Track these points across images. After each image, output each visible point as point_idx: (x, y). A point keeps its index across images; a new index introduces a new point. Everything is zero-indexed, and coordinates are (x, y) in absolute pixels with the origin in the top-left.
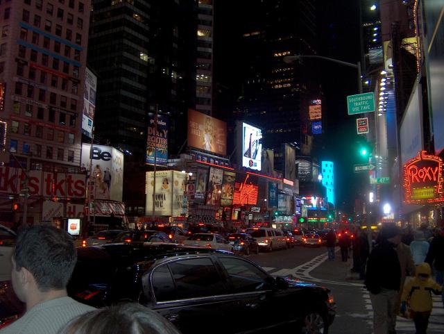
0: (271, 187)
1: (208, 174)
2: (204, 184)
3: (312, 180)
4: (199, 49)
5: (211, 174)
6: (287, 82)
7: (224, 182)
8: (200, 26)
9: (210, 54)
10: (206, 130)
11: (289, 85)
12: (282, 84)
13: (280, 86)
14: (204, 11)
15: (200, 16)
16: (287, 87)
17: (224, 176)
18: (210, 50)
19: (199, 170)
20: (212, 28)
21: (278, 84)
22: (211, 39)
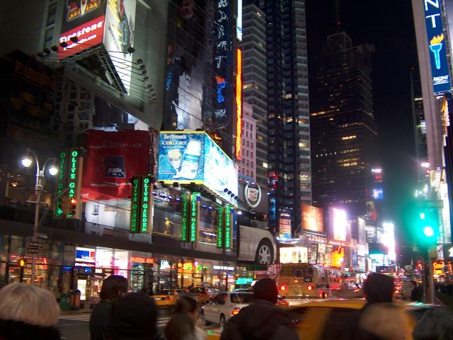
0: (353, 253)
1: (317, 248)
2: (315, 254)
3: (378, 242)
4: (301, 157)
5: (319, 247)
6: (354, 162)
7: (326, 252)
8: (301, 140)
9: (308, 160)
10: (312, 216)
11: (356, 164)
12: (349, 162)
13: (348, 165)
14: (303, 129)
15: (301, 133)
16: (354, 166)
17: (327, 248)
18: (309, 157)
19: (313, 246)
20: (309, 141)
21: (346, 162)
22: (308, 149)
